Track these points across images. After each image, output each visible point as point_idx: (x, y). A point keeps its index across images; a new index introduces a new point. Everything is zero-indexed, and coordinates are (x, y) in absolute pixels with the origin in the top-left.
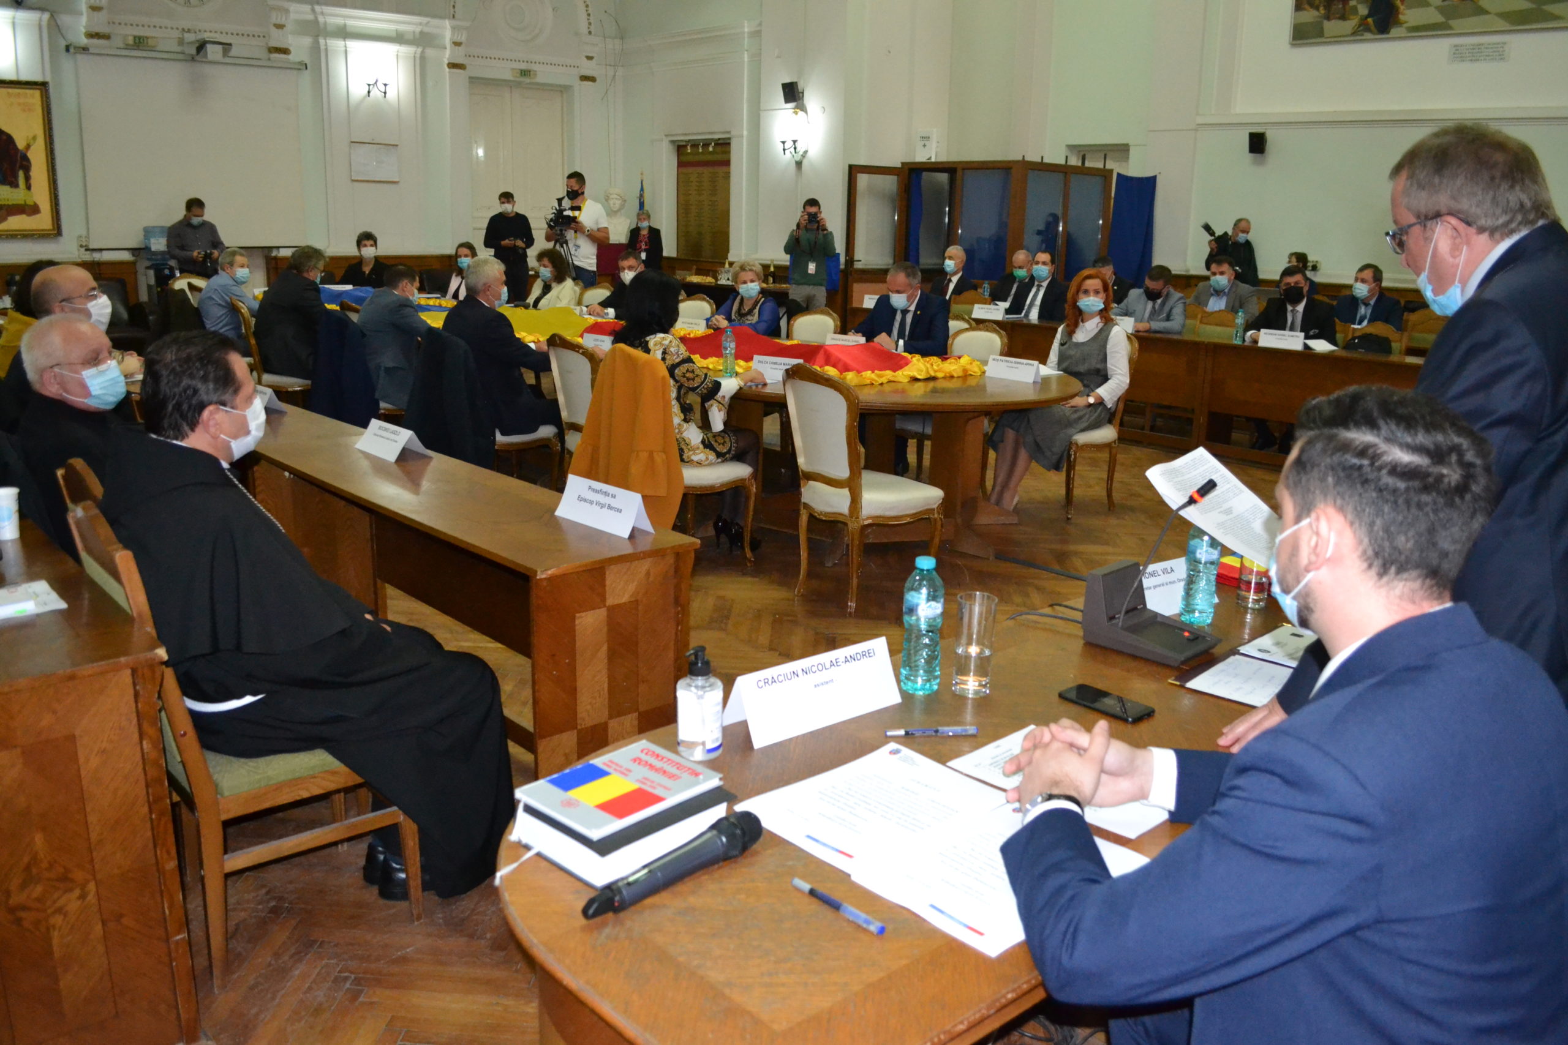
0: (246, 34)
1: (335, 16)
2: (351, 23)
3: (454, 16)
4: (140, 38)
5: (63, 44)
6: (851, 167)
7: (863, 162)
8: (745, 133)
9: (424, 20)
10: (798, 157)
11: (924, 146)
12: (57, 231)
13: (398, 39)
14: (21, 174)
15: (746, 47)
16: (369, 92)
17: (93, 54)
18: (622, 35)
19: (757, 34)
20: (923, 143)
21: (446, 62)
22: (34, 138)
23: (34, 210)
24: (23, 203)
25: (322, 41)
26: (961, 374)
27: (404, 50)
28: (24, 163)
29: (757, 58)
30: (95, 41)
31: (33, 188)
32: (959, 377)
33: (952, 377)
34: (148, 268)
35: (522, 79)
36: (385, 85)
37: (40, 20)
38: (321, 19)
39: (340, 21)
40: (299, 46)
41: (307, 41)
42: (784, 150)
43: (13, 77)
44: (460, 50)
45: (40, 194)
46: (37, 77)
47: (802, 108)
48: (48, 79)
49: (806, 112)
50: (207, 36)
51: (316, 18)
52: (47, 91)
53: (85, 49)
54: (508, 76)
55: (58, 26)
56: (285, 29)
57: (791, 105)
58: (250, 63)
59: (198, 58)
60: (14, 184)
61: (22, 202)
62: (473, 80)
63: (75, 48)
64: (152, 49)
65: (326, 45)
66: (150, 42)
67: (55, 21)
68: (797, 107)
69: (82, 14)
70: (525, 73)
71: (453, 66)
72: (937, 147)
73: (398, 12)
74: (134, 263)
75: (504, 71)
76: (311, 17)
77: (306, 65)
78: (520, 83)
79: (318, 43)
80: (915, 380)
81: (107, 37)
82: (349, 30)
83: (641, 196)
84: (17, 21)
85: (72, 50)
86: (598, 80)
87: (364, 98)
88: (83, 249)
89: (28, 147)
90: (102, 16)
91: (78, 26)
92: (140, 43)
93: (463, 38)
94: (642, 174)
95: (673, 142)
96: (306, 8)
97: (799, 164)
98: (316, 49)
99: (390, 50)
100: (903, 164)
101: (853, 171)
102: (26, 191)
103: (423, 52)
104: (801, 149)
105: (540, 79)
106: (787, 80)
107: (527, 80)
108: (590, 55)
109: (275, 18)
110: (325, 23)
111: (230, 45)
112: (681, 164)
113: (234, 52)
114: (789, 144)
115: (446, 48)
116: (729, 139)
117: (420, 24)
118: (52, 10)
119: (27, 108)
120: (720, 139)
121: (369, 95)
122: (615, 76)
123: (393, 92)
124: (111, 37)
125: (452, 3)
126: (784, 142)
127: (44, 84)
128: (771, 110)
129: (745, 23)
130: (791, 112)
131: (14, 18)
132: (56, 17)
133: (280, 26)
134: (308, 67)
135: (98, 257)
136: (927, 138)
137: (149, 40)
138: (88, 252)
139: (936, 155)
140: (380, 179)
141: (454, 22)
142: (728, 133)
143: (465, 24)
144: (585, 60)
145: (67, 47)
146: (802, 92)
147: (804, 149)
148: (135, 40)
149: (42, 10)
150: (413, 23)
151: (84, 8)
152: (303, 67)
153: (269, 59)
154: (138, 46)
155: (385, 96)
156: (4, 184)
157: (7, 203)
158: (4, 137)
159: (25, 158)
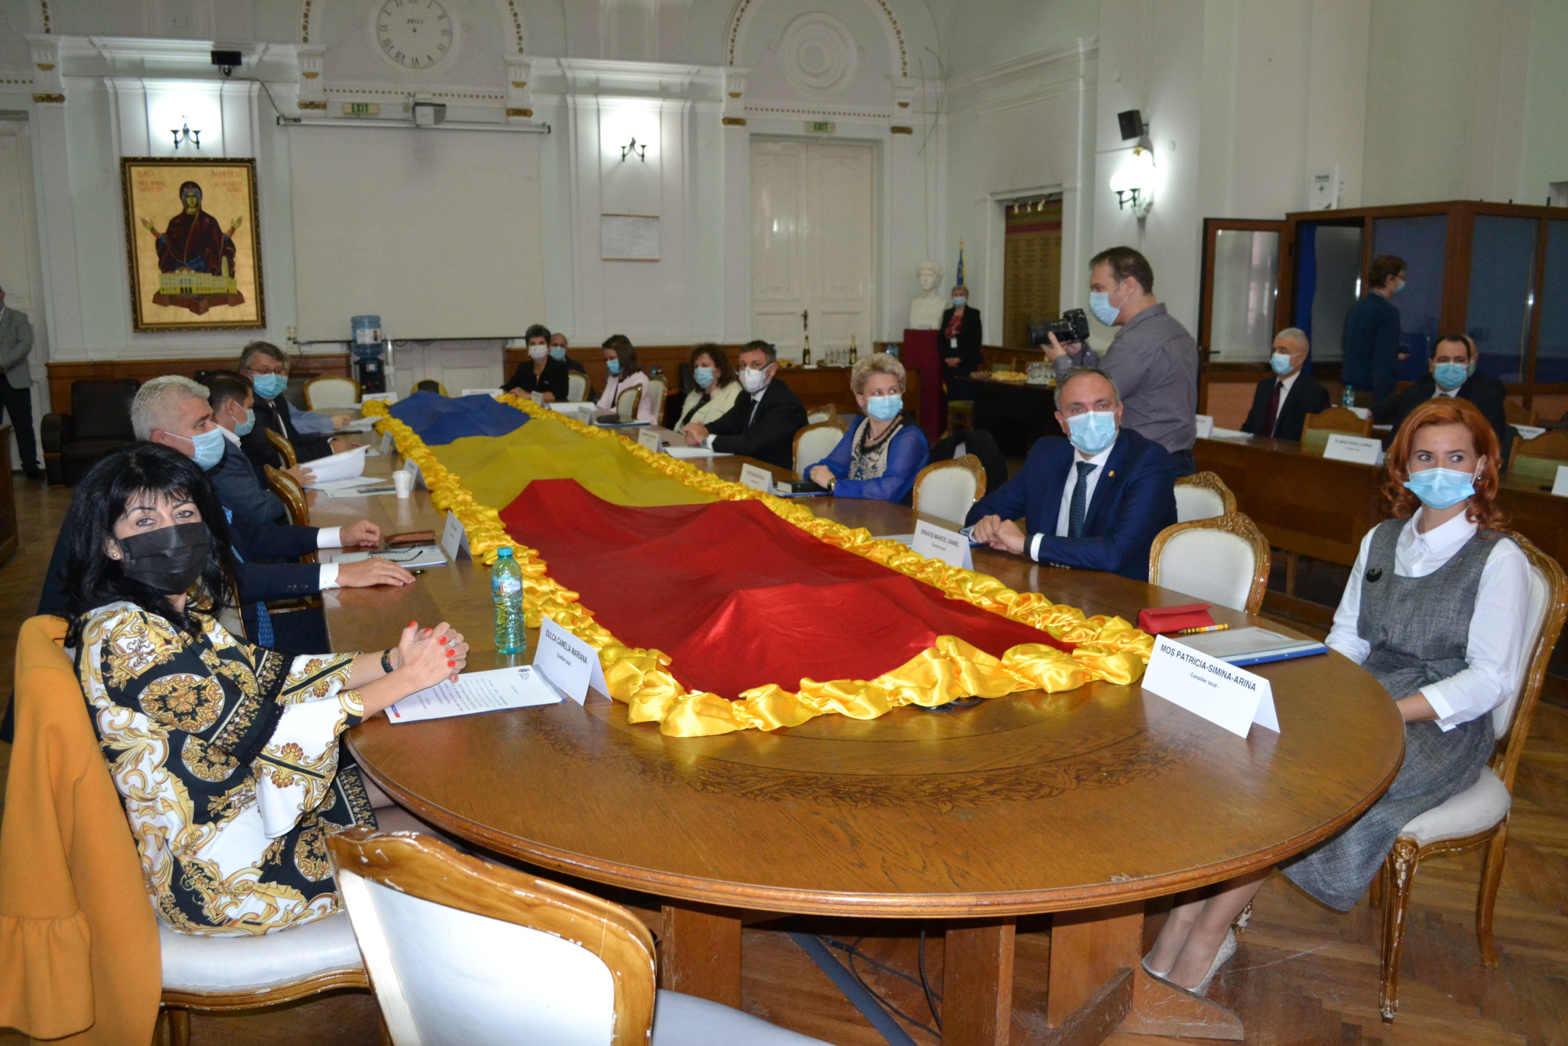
0: (468, 94)
1: (586, 69)
2: (605, 77)
3: (731, 63)
4: (358, 105)
5: (276, 114)
6: (1207, 223)
7: (1228, 213)
8: (1079, 185)
9: (694, 68)
10: (1140, 213)
11: (1322, 189)
12: (262, 323)
13: (661, 92)
14: (224, 260)
15: (1081, 72)
16: (624, 156)
17: (307, 125)
18: (946, 75)
19: (1093, 54)
20: (1319, 185)
21: (722, 117)
22: (240, 221)
24: (226, 292)
25: (570, 99)
27: (670, 105)
28: (228, 248)
29: (1093, 86)
30: (309, 112)
35: (818, 134)
36: (643, 147)
37: (250, 91)
38: (569, 74)
39: (592, 75)
40: (543, 107)
41: (553, 100)
42: (1121, 203)
43: (219, 155)
44: (739, 102)
46: (246, 155)
47: (1147, 145)
48: (257, 155)
49: (1151, 149)
50: (421, 97)
51: (564, 73)
52: (254, 168)
53: (297, 120)
54: (801, 131)
55: (269, 97)
56: (525, 87)
57: (1132, 142)
58: (481, 128)
60: (217, 272)
62: (755, 138)
63: (285, 119)
64: (374, 117)
65: (575, 103)
66: (372, 110)
67: (266, 91)
68: (1139, 145)
69: (295, 82)
70: (820, 126)
71: (729, 121)
72: (1340, 190)
73: (662, 60)
74: (346, 358)
75: (796, 125)
76: (557, 72)
77: (549, 127)
78: (817, 138)
79: (566, 101)
81: (323, 106)
82: (602, 84)
83: (960, 271)
84: (224, 93)
85: (282, 122)
86: (915, 131)
87: (618, 165)
88: (291, 342)
89: (233, 230)
90: (317, 84)
91: (291, 95)
92: (359, 110)
93: (740, 87)
94: (961, 243)
95: (999, 202)
96: (552, 62)
97: (1142, 221)
98: (563, 110)
99: (653, 104)
100: (1289, 215)
101: (1210, 227)
102: (230, 279)
103: (692, 108)
104: (1144, 197)
105: (838, 133)
106: (1126, 108)
107: (824, 135)
108: (905, 101)
109: (514, 75)
110: (574, 79)
111: (444, 106)
112: (1010, 230)
113: (450, 114)
114: (1127, 196)
115: (721, 101)
116: (1061, 194)
117: (689, 73)
118: (263, 78)
119: (233, 188)
120: (1050, 195)
121: (623, 160)
122: (935, 126)
123: (652, 154)
124: (329, 106)
125: (729, 47)
126: (1120, 193)
127: (251, 161)
128: (1107, 152)
129: (1080, 42)
130: (1131, 152)
131: (221, 90)
132: (268, 88)
133: (520, 85)
134: (552, 129)
135: (307, 350)
136: (1326, 178)
137: (369, 107)
138: (296, 346)
139: (1339, 200)
140: (637, 258)
141: (732, 70)
142: (1060, 185)
143: (743, 71)
144: (898, 107)
145: (278, 119)
146: (1147, 125)
147: (1148, 200)
148: (353, 108)
149: (252, 80)
150: (680, 74)
151: (297, 75)
152: (547, 130)
153: (508, 123)
154: (358, 115)
155: (643, 160)
156: (205, 271)
157: (208, 292)
158: (207, 220)
159: (229, 243)
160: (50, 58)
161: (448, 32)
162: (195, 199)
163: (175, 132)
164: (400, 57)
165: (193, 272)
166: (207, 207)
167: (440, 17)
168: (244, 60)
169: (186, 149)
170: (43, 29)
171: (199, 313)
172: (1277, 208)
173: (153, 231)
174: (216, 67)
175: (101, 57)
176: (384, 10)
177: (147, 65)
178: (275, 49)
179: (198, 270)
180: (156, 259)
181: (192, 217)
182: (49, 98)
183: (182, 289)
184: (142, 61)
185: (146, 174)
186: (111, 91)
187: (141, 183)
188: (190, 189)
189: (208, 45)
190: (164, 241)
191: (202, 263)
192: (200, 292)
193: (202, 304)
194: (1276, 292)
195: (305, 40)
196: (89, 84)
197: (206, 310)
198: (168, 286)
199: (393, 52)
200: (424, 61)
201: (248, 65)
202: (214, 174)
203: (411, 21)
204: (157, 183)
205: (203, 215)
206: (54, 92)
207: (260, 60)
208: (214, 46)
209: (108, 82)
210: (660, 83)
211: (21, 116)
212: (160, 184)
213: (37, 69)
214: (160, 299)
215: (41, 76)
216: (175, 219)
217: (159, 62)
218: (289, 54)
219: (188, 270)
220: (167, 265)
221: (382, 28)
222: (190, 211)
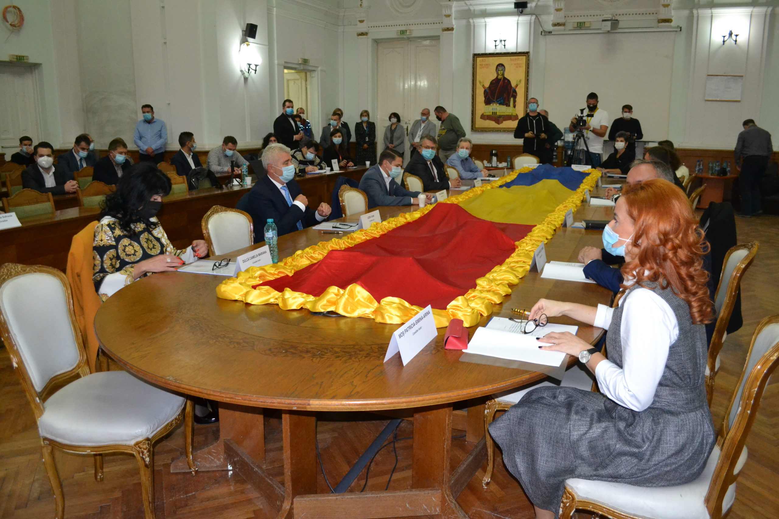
0: (641, 13)
4: (580, 23)
5: (541, 30)
13: (753, 3)
14: (512, 99)
16: (724, 41)
17: (555, 34)
22: (520, 81)
24: (511, 114)
25: (695, 12)
27: (758, 10)
28: (514, 94)
30: (557, 28)
36: (737, 36)
37: (531, 20)
40: (678, 17)
41: (685, 13)
43: (514, 51)
45: (519, 110)
46: (526, 50)
48: (531, 50)
52: (528, 56)
53: (550, 32)
55: (539, 22)
56: (669, 7)
58: (644, 30)
60: (508, 105)
63: (545, 32)
64: (588, 28)
65: (698, 14)
66: (587, 25)
67: (538, 19)
69: (551, 14)
77: (681, 28)
79: (693, 13)
81: (564, 24)
84: (519, 22)
85: (543, 34)
87: (720, 47)
89: (517, 86)
90: (562, 13)
91: (548, 20)
92: (580, 26)
98: (691, 18)
102: (513, 108)
103: (773, 10)
109: (664, 1)
110: (699, 0)
111: (618, 20)
113: (621, 25)
118: (537, 14)
119: (518, 66)
121: (724, 44)
123: (743, 39)
124: (566, 24)
127: (526, 54)
131: (518, 20)
132: (539, 17)
133: (666, 6)
134: (683, 29)
137: (585, 23)
140: (726, 99)
145: (542, 32)
148: (578, 24)
149: (531, 14)
151: (552, 10)
152: (679, 30)
153: (658, 27)
154: (580, 28)
155: (736, 44)
156: (503, 105)
157: (503, 114)
158: (506, 81)
159: (515, 92)
160: (449, 12)
162: (502, 72)
163: (496, 41)
165: (498, 105)
166: (507, 75)
168: (529, 5)
169: (500, 49)
171: (499, 124)
173: (483, 86)
174: (516, 10)
175: (469, 10)
177: (487, 11)
179: (500, 104)
180: (484, 99)
181: (501, 79)
182: (448, 29)
183: (493, 113)
184: (486, 10)
185: (483, 61)
186: (472, 24)
187: (480, 65)
188: (501, 66)
190: (488, 91)
191: (502, 101)
192: (500, 114)
193: (501, 119)
196: (464, 22)
197: (502, 122)
198: (487, 111)
201: (531, 7)
202: (511, 60)
204: (487, 65)
205: (505, 79)
206: (450, 27)
207: (537, 4)
209: (471, 21)
211: (437, 38)
212: (488, 65)
213: (444, 17)
214: (483, 117)
215: (445, 20)
216: (493, 80)
217: (492, 9)
218: (549, 0)
219: (496, 104)
220: (488, 102)
222: (500, 77)
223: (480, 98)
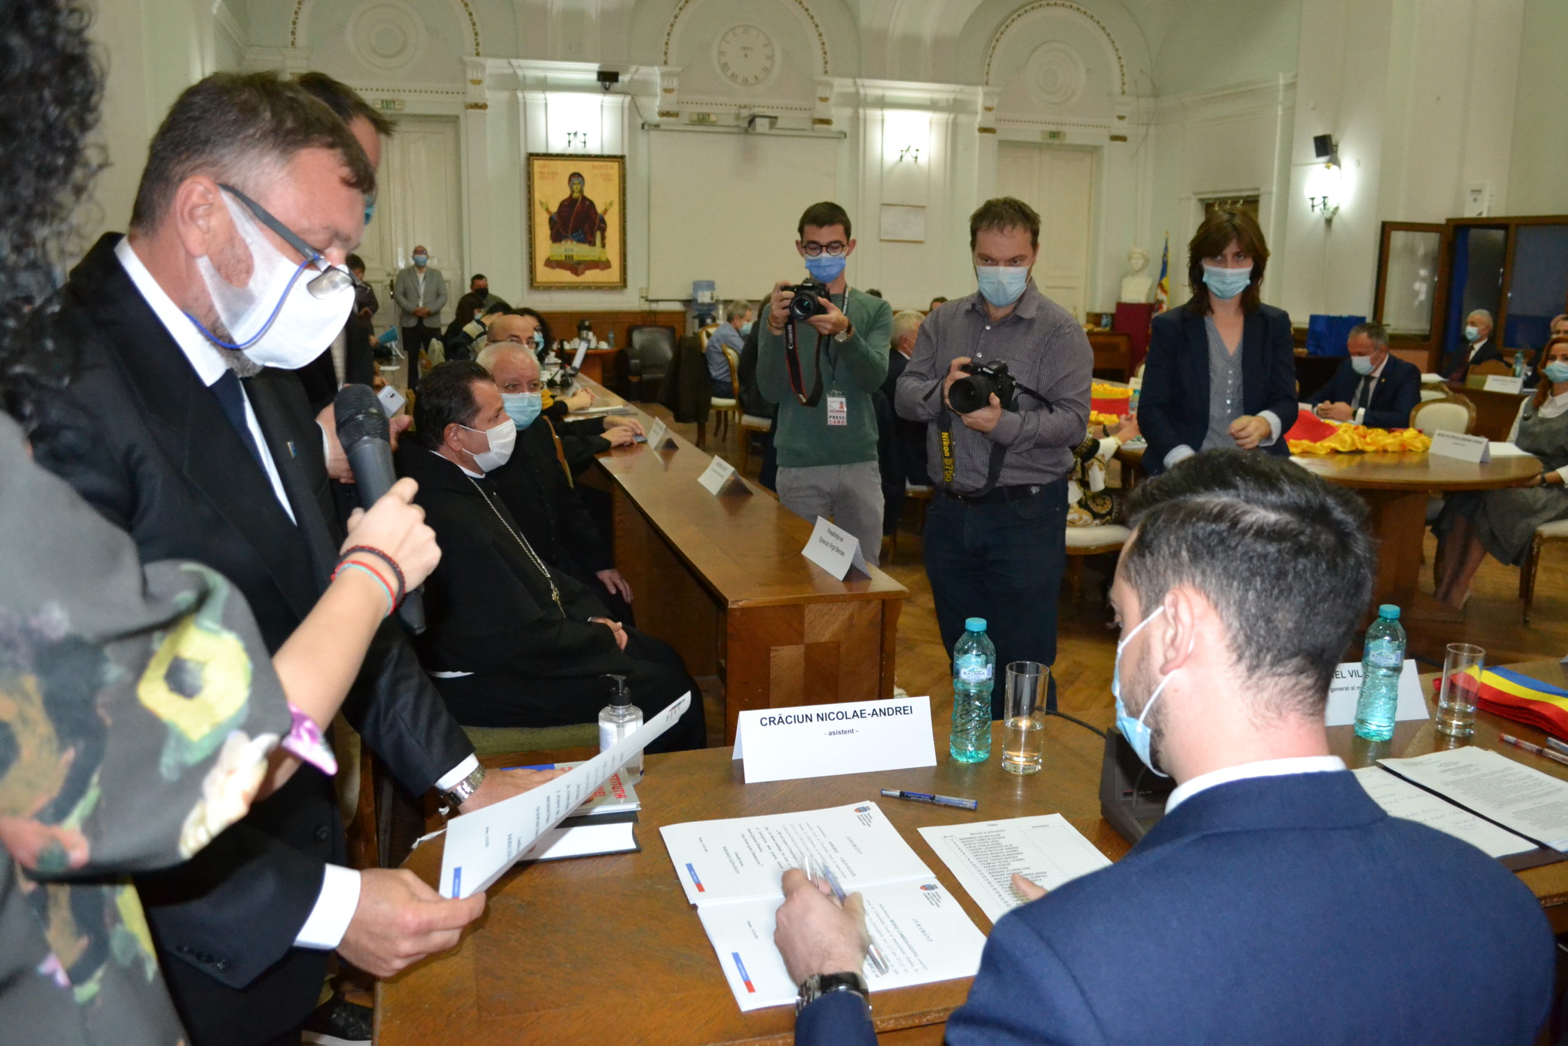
0: (794, 107)
1: (876, 87)
2: (888, 93)
3: (987, 83)
4: (703, 115)
5: (640, 122)
6: (1385, 224)
7: (1400, 217)
8: (1275, 189)
9: (958, 87)
10: (1328, 215)
11: (1475, 200)
12: (624, 283)
13: (932, 106)
14: (598, 234)
15: (1280, 100)
17: (665, 130)
18: (1156, 93)
19: (1292, 86)
20: (1473, 197)
21: (977, 126)
22: (611, 204)
23: (605, 265)
25: (861, 111)
26: (1396, 449)
27: (937, 116)
28: (602, 225)
29: (1290, 112)
30: (665, 119)
31: (607, 246)
32: (1393, 452)
33: (1385, 451)
34: (694, 317)
35: (1051, 141)
36: (917, 151)
37: (623, 103)
38: (862, 91)
39: (879, 92)
40: (840, 116)
41: (848, 112)
42: (1313, 206)
43: (598, 152)
44: (991, 116)
45: (612, 252)
46: (617, 152)
47: (1335, 161)
48: (626, 153)
49: (1339, 165)
50: (757, 111)
51: (858, 90)
52: (624, 163)
53: (658, 126)
54: (1038, 139)
55: (637, 107)
56: (829, 101)
57: (1324, 159)
58: (795, 133)
59: (750, 130)
60: (592, 243)
61: (597, 259)
62: (1002, 143)
63: (650, 125)
64: (713, 124)
65: (865, 115)
66: (713, 118)
67: (635, 103)
68: (1330, 161)
69: (657, 96)
70: (1054, 135)
71: (983, 130)
72: (1490, 202)
73: (933, 81)
74: (683, 314)
75: (1033, 134)
76: (852, 90)
77: (845, 134)
78: (1049, 145)
79: (858, 113)
80: (1336, 452)
81: (676, 115)
82: (887, 100)
83: (1165, 255)
84: (604, 104)
85: (646, 127)
86: (1129, 139)
87: (896, 165)
88: (643, 300)
89: (606, 211)
90: (673, 97)
91: (653, 106)
92: (702, 120)
93: (994, 103)
94: (1167, 233)
95: (1201, 200)
96: (850, 81)
97: (1329, 221)
98: (855, 120)
99: (926, 116)
100: (1448, 220)
103: (955, 118)
104: (1331, 205)
105: (1070, 140)
106: (1320, 132)
107: (1056, 142)
108: (1121, 114)
109: (821, 92)
110: (866, 95)
111: (776, 118)
113: (780, 123)
114: (1318, 201)
115: (977, 113)
116: (1258, 196)
117: (954, 91)
118: (632, 93)
119: (607, 178)
120: (1248, 197)
121: (901, 161)
122: (1147, 135)
123: (924, 157)
124: (680, 114)
125: (986, 70)
126: (1313, 199)
127: (622, 157)
128: (1302, 165)
129: (1281, 75)
130: (1323, 166)
131: (602, 101)
132: (636, 99)
133: (824, 100)
134: (848, 135)
135: (655, 307)
136: (1479, 191)
137: (710, 116)
138: (647, 303)
139: (1489, 210)
140: (907, 239)
141: (987, 89)
142: (1258, 189)
143: (997, 90)
144: (1117, 119)
145: (643, 125)
146: (1336, 146)
147: (1335, 206)
148: (698, 117)
149: (625, 93)
150: (948, 92)
151: (659, 90)
152: (843, 136)
153: (813, 130)
154: (702, 122)
155: (916, 161)
156: (584, 243)
157: (585, 259)
158: (587, 203)
159: (603, 221)
160: (480, 75)
161: (771, 58)
162: (579, 187)
163: (568, 134)
164: (734, 77)
165: (575, 243)
166: (588, 193)
167: (765, 46)
168: (621, 78)
169: (577, 148)
170: (474, 53)
171: (578, 275)
172: (1438, 215)
173: (547, 210)
174: (599, 83)
175: (516, 75)
176: (723, 39)
177: (549, 81)
178: (644, 70)
179: (580, 241)
180: (549, 232)
181: (577, 200)
182: (476, 106)
183: (566, 256)
184: (545, 78)
185: (544, 166)
186: (521, 101)
187: (541, 173)
188: (576, 176)
189: (595, 67)
190: (556, 218)
191: (581, 237)
192: (579, 259)
193: (581, 268)
194: (1436, 279)
195: (666, 63)
196: (504, 95)
197: (583, 273)
198: (557, 253)
199: (729, 73)
200: (751, 80)
201: (623, 81)
202: (594, 167)
203: (745, 48)
204: (552, 173)
205: (584, 199)
206: (480, 101)
207: (633, 78)
208: (600, 67)
209: (520, 95)
210: (931, 99)
211: (454, 120)
212: (554, 175)
213: (469, 84)
214: (550, 263)
215: (471, 88)
216: (564, 201)
217: (557, 79)
218: (654, 74)
219: (572, 242)
220: (557, 236)
221: (721, 53)
222: (576, 195)
223: (543, 231)
